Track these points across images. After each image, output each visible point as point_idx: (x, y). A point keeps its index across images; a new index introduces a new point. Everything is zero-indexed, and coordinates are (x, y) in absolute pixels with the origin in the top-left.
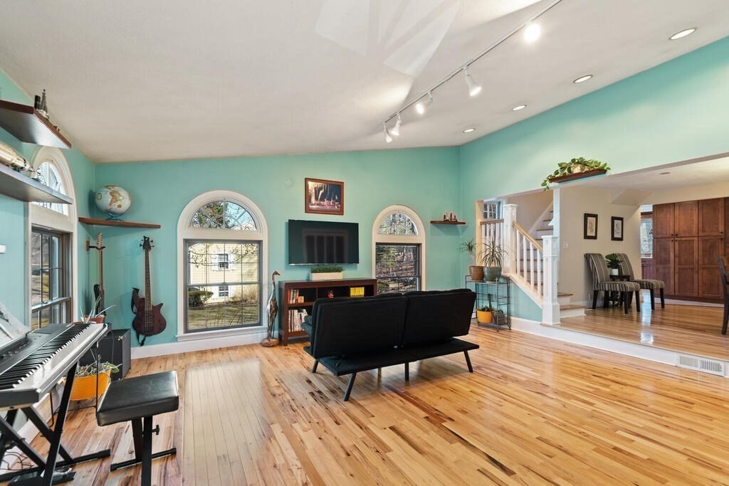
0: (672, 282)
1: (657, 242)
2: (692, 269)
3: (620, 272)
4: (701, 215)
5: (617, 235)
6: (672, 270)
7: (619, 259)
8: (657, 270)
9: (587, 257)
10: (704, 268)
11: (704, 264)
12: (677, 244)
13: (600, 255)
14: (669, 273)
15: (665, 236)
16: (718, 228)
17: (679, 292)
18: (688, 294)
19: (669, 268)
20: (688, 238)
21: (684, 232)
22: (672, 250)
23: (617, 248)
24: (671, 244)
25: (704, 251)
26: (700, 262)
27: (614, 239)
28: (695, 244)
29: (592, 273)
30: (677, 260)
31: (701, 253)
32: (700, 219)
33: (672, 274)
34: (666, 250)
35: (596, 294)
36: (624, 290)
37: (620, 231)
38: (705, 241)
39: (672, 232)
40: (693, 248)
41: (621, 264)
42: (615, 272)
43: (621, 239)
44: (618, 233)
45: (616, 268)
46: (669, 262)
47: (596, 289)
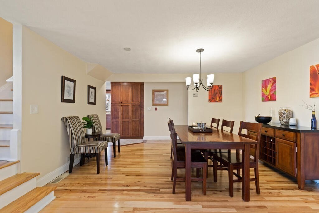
0: (120, 130)
1: (113, 106)
2: (128, 121)
3: (94, 132)
4: (132, 92)
5: (92, 101)
6: (120, 122)
7: (92, 119)
8: (113, 123)
9: (64, 120)
10: (133, 121)
11: (133, 119)
12: (122, 107)
13: (77, 118)
14: (118, 124)
15: (116, 102)
16: (138, 100)
17: (123, 135)
18: (127, 135)
19: (118, 121)
20: (127, 105)
21: (125, 101)
22: (119, 111)
23: (91, 111)
24: (119, 107)
25: (133, 111)
26: (132, 118)
27: (89, 103)
28: (130, 107)
29: (69, 136)
30: (122, 117)
31: (132, 112)
32: (132, 94)
33: (120, 125)
34: (117, 110)
35: (72, 157)
36: (97, 152)
37: (94, 98)
38: (133, 106)
39: (120, 101)
40: (128, 110)
41: (94, 124)
42: (90, 132)
43: (94, 104)
44: (92, 99)
45: (90, 128)
46: (118, 118)
47: (73, 153)
